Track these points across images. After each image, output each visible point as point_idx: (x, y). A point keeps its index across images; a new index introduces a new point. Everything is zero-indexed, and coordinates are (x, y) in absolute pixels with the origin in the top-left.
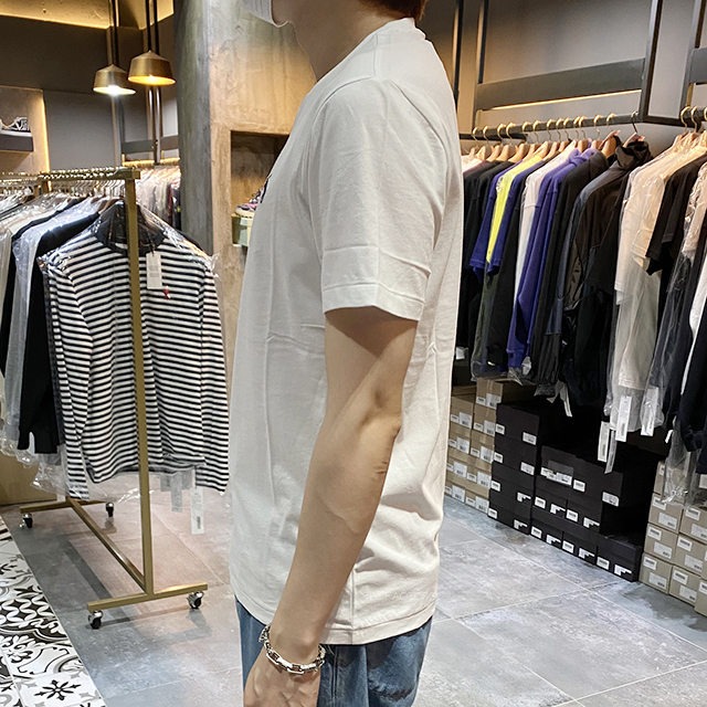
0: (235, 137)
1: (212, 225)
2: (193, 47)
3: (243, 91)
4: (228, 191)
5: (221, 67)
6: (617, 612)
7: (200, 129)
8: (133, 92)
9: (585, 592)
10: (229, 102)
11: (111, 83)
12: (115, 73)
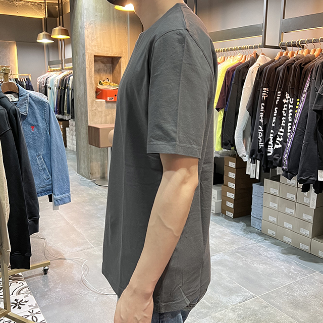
0: (96, 58)
1: (86, 92)
2: (78, 23)
3: (99, 40)
4: (93, 79)
5: (89, 31)
6: (270, 253)
7: (81, 55)
8: (53, 42)
9: (255, 244)
10: (93, 44)
11: (44, 38)
12: (46, 35)
